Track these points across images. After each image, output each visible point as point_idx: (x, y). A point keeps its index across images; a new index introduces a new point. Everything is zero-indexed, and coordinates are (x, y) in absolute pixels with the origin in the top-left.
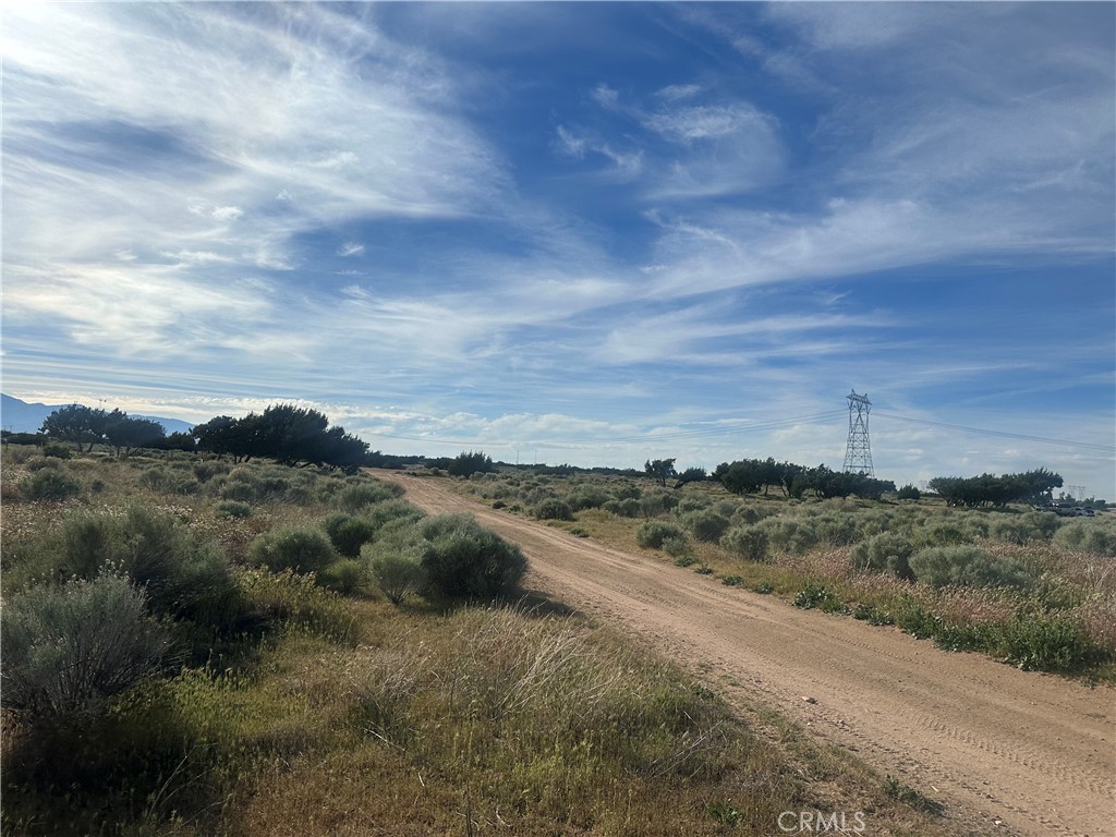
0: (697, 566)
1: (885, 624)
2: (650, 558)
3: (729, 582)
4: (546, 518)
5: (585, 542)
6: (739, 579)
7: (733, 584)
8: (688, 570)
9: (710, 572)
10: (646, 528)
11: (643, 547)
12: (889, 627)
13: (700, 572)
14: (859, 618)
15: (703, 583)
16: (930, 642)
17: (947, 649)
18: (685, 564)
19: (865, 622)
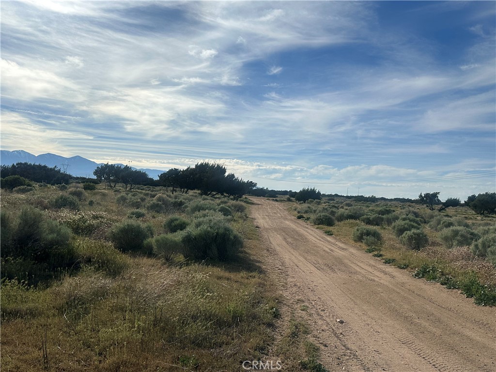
0: (376, 253)
1: (455, 288)
2: (355, 247)
3: (388, 262)
4: (319, 224)
5: (329, 238)
6: (394, 260)
7: (389, 263)
8: (371, 254)
9: (381, 256)
10: (358, 230)
11: (355, 241)
12: (455, 290)
13: (375, 256)
14: (442, 284)
15: (372, 262)
16: (472, 300)
17: (479, 304)
18: (370, 251)
19: (445, 286)
